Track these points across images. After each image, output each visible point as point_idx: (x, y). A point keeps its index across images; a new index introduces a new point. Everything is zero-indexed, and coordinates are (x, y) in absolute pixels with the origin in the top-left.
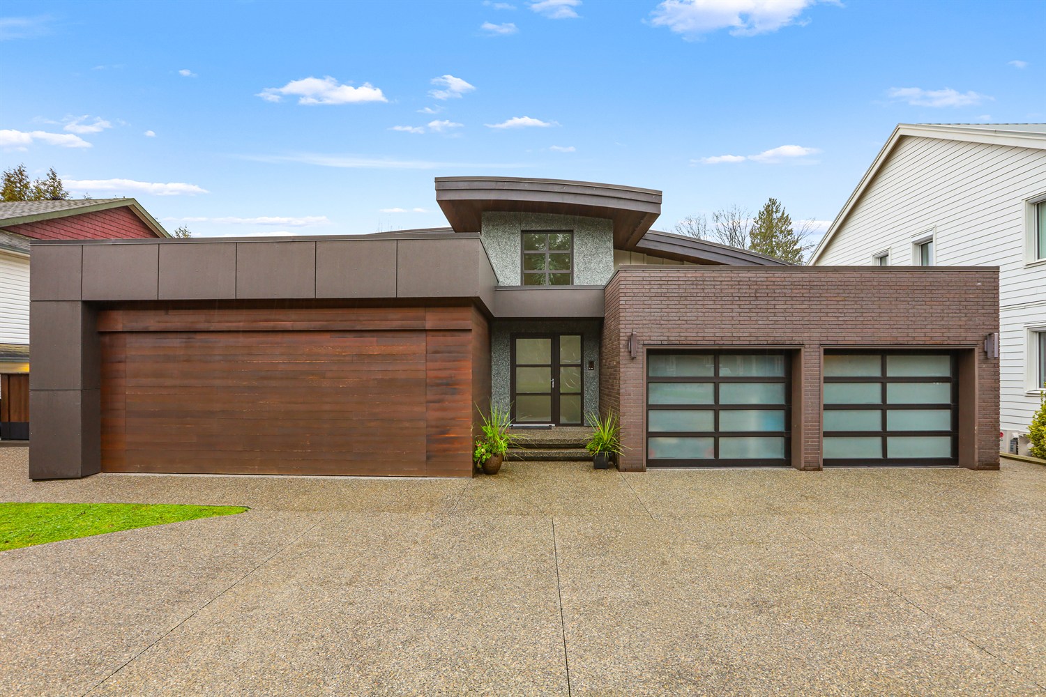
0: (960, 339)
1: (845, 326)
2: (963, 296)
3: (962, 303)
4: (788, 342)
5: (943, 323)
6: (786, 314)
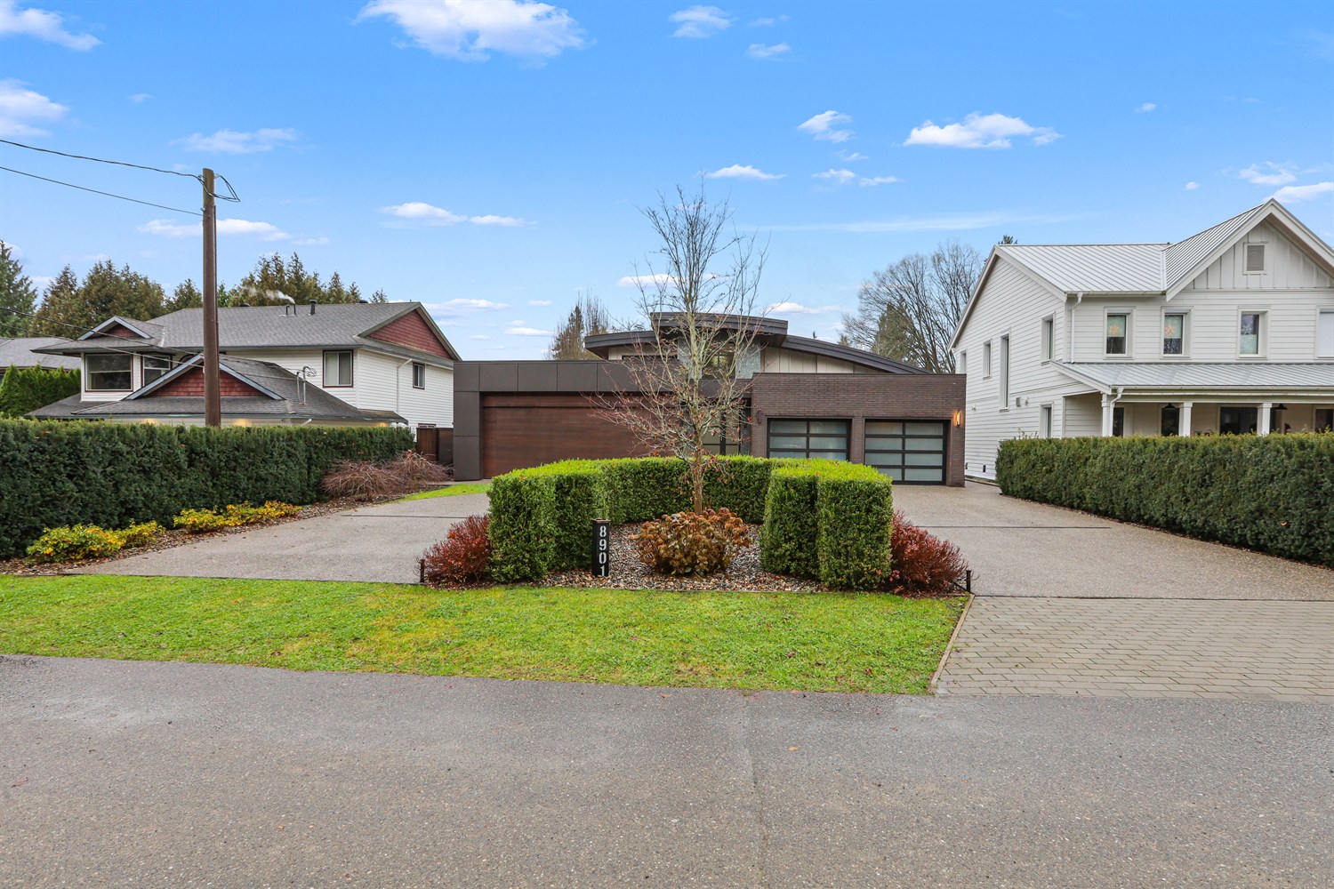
1: (877, 407)
2: (945, 390)
3: (944, 394)
4: (845, 415)
6: (844, 400)
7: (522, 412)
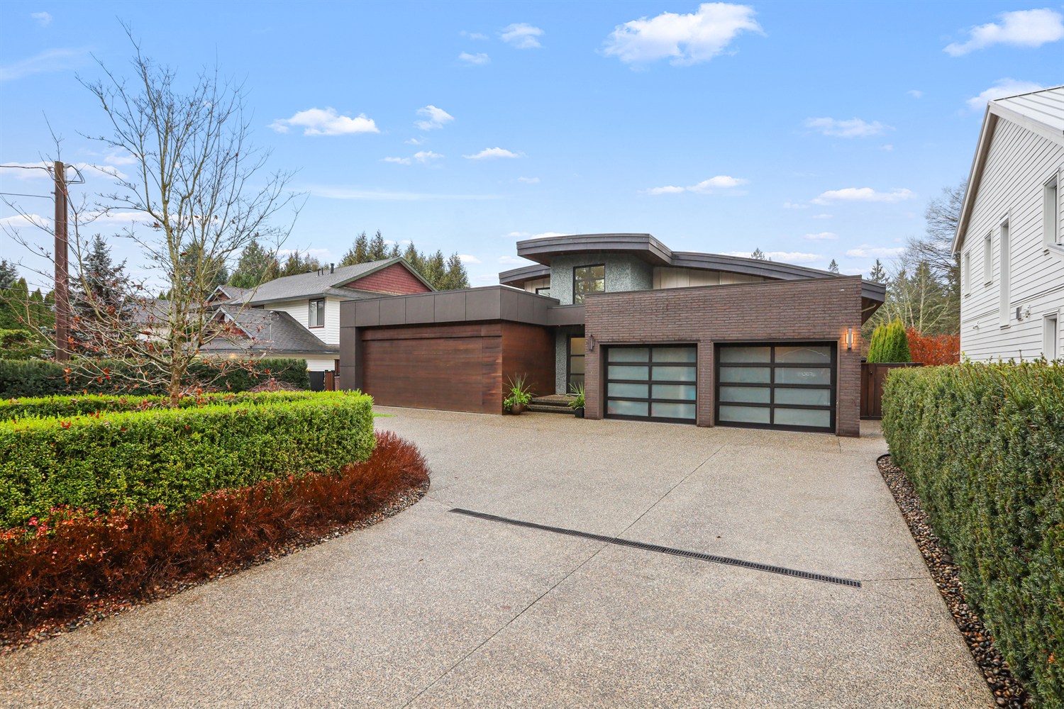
0: (825, 333)
1: (730, 327)
2: (828, 300)
3: (827, 306)
4: (689, 339)
5: (809, 322)
6: (687, 320)
7: (386, 344)
